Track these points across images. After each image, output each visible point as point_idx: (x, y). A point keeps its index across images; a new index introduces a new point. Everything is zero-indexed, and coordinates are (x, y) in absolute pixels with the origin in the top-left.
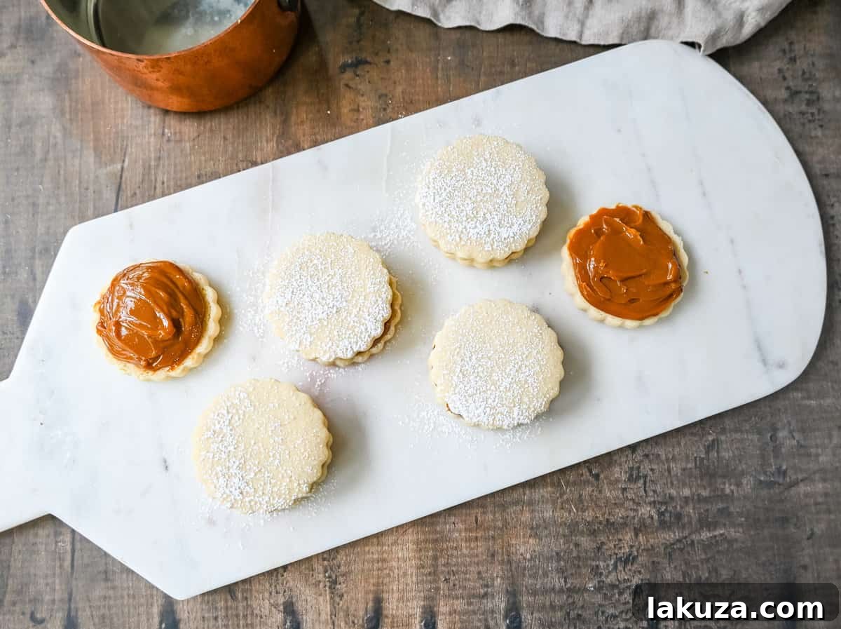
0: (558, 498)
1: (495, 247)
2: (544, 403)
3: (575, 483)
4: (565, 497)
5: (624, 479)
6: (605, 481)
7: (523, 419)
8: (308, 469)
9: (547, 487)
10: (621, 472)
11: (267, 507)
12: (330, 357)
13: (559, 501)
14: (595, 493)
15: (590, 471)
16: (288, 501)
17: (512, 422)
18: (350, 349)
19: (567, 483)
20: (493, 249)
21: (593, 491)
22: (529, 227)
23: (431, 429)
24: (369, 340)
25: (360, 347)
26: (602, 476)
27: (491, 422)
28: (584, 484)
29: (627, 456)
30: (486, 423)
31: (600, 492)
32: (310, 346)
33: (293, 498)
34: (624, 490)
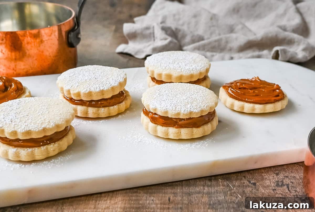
0: (227, 191)
1: (182, 71)
2: (206, 106)
3: (239, 186)
4: (233, 191)
5: (273, 185)
6: (260, 186)
7: (193, 109)
8: (58, 118)
9: (220, 186)
10: (271, 183)
11: (25, 127)
12: (86, 90)
13: (229, 192)
14: (254, 191)
15: (250, 182)
16: (39, 127)
17: (187, 110)
18: (98, 88)
19: (234, 186)
20: (181, 71)
21: (252, 190)
22: (200, 68)
23: (138, 141)
24: (110, 86)
25: (104, 88)
26: (258, 184)
27: (174, 109)
28: (246, 187)
29: (273, 176)
30: (171, 109)
31: (258, 190)
32: (77, 87)
33: (43, 126)
34: (274, 190)
